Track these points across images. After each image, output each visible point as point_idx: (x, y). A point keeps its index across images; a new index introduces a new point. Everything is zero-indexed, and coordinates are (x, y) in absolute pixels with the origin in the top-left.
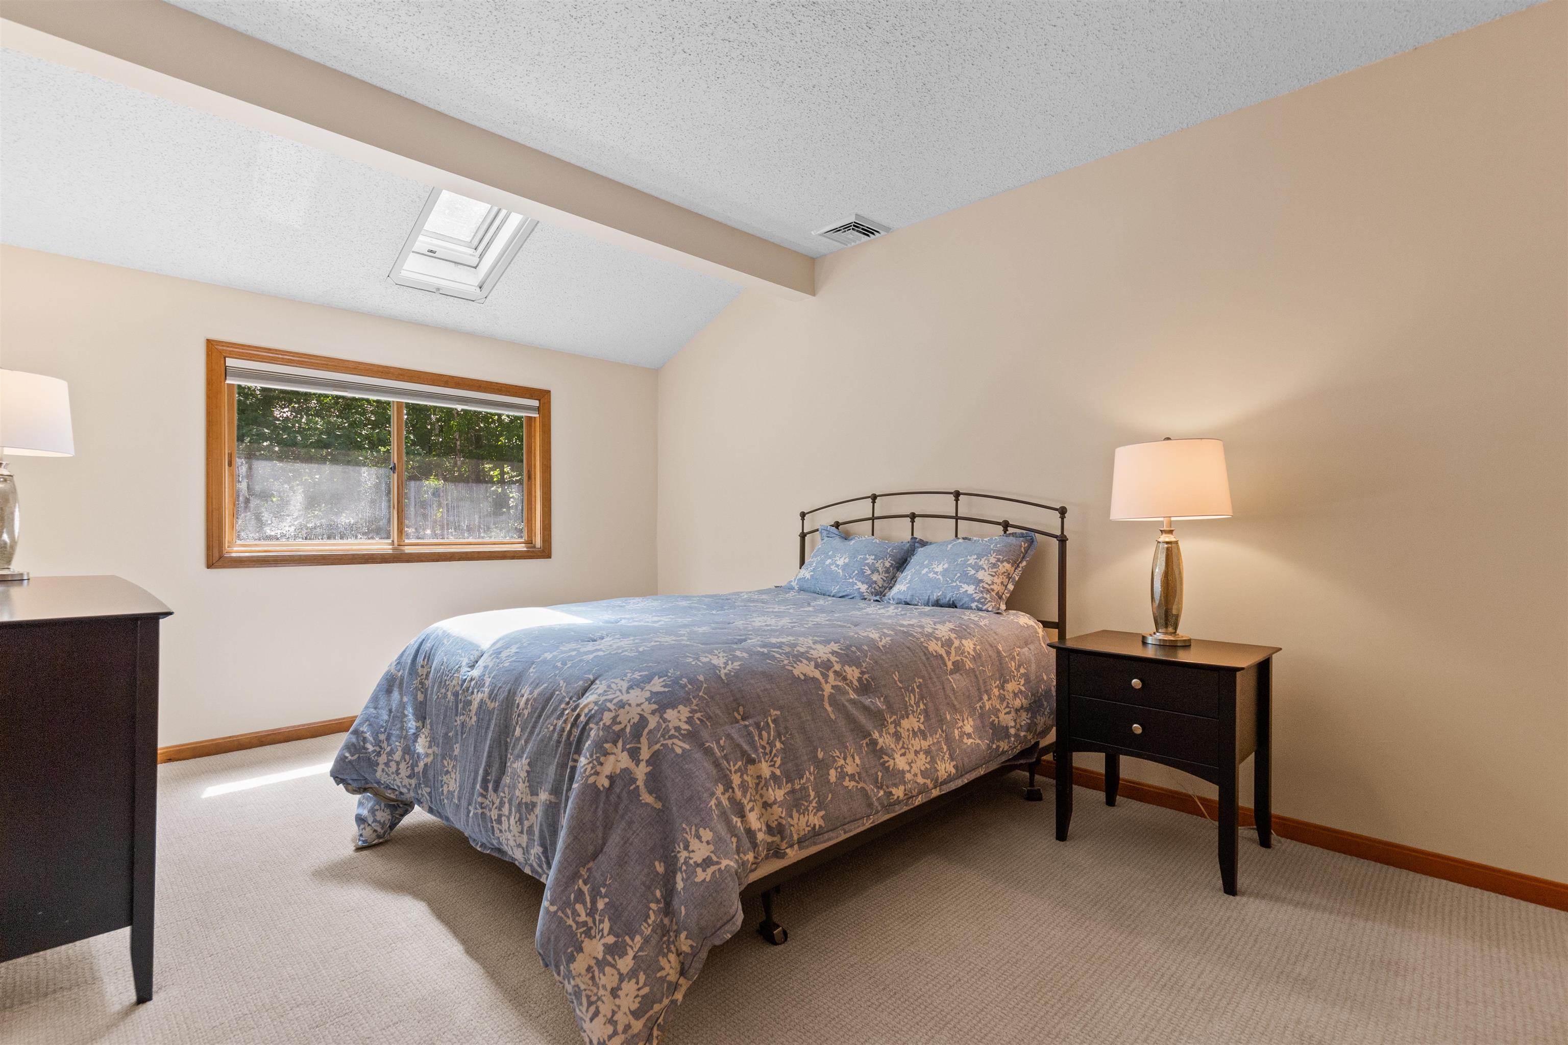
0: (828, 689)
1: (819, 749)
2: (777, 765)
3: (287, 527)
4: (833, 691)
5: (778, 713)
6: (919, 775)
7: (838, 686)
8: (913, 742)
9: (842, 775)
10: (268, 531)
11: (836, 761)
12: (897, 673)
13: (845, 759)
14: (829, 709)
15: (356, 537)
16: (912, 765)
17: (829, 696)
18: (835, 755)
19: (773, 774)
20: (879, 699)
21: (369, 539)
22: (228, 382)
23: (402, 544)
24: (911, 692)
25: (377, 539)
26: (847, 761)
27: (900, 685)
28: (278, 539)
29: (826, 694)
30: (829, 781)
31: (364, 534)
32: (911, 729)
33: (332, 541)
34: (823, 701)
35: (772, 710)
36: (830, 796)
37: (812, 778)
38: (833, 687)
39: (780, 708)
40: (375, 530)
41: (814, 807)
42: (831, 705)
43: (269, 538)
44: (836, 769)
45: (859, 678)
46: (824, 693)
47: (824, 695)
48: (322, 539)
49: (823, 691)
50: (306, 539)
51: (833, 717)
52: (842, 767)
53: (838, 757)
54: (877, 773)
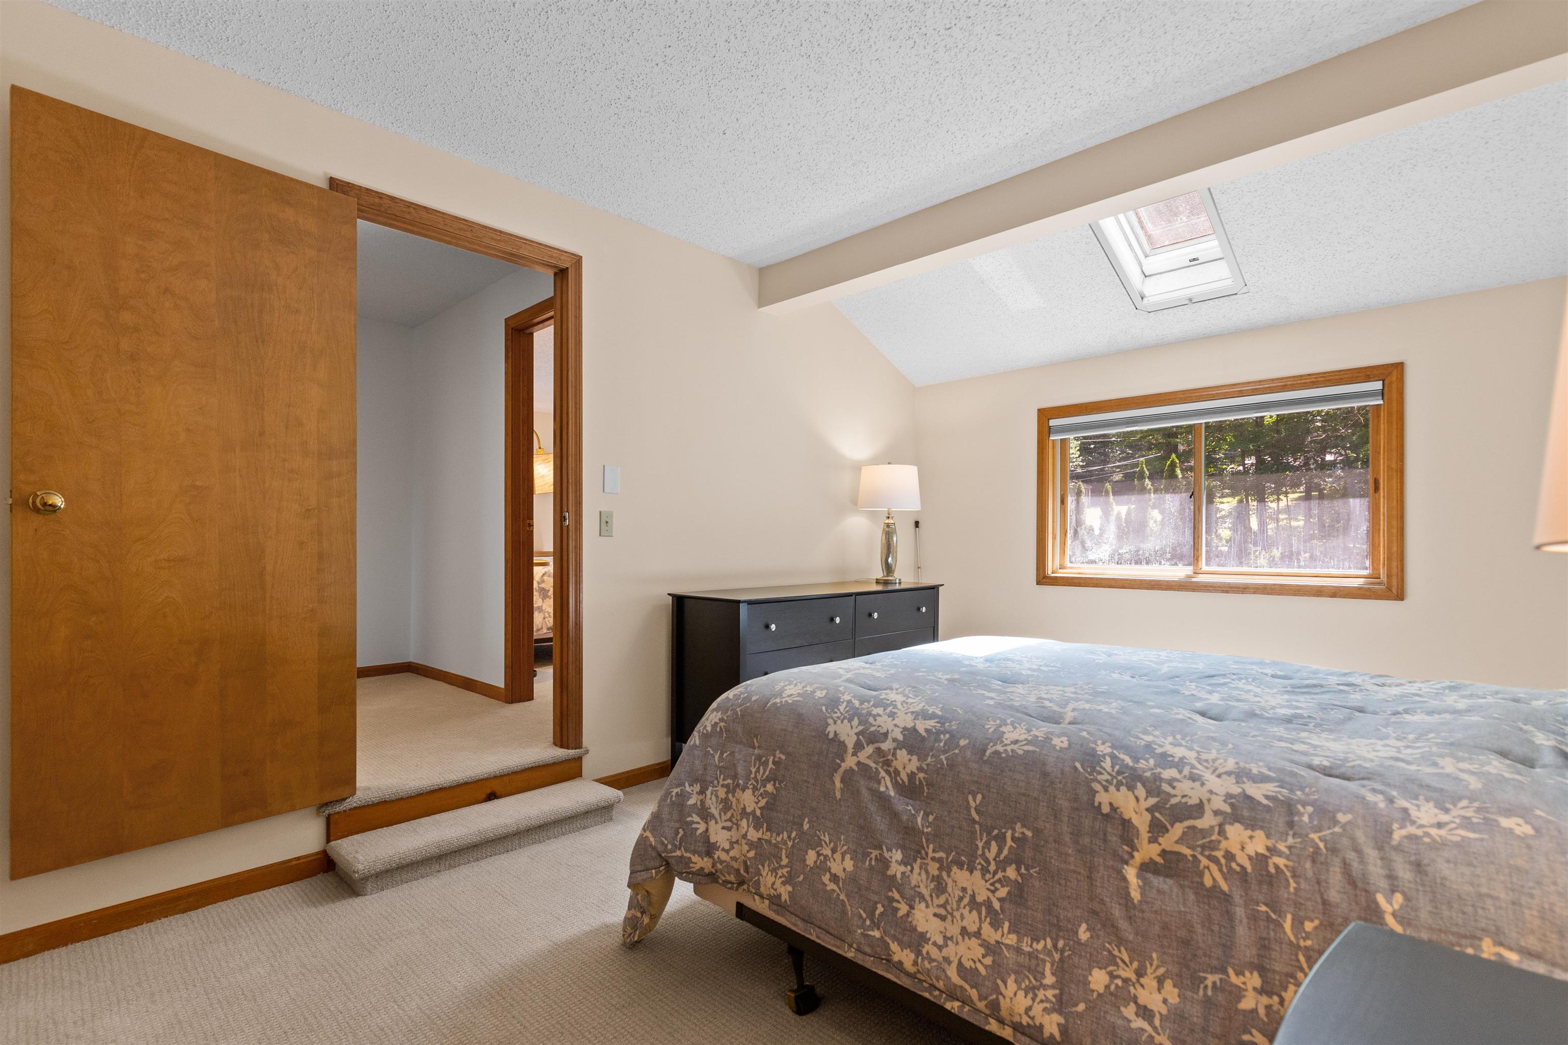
0: (850, 762)
1: (807, 820)
2: (760, 805)
3: (1103, 552)
4: (855, 768)
5: (783, 757)
6: (954, 965)
7: (867, 765)
8: (966, 912)
9: (822, 867)
10: (1092, 556)
11: (822, 846)
12: (979, 797)
13: (834, 851)
14: (838, 784)
15: (1160, 564)
16: (949, 943)
17: (846, 771)
18: (822, 837)
19: (754, 811)
20: (927, 815)
21: (1172, 565)
22: (1051, 438)
23: (1198, 571)
24: (996, 838)
25: (1180, 565)
26: (835, 856)
27: (977, 818)
28: (1096, 563)
29: (844, 766)
30: (805, 861)
31: (1168, 560)
32: (970, 892)
33: (1138, 567)
34: (836, 771)
35: (778, 752)
36: (802, 877)
37: (790, 844)
38: (859, 763)
39: (788, 754)
40: (1176, 558)
41: (783, 876)
42: (842, 781)
43: (1093, 562)
44: (819, 854)
45: (912, 772)
46: (843, 764)
47: (840, 766)
48: (1130, 564)
49: (843, 760)
50: (1118, 563)
51: (838, 795)
52: (826, 857)
53: (826, 843)
54: (876, 903)
